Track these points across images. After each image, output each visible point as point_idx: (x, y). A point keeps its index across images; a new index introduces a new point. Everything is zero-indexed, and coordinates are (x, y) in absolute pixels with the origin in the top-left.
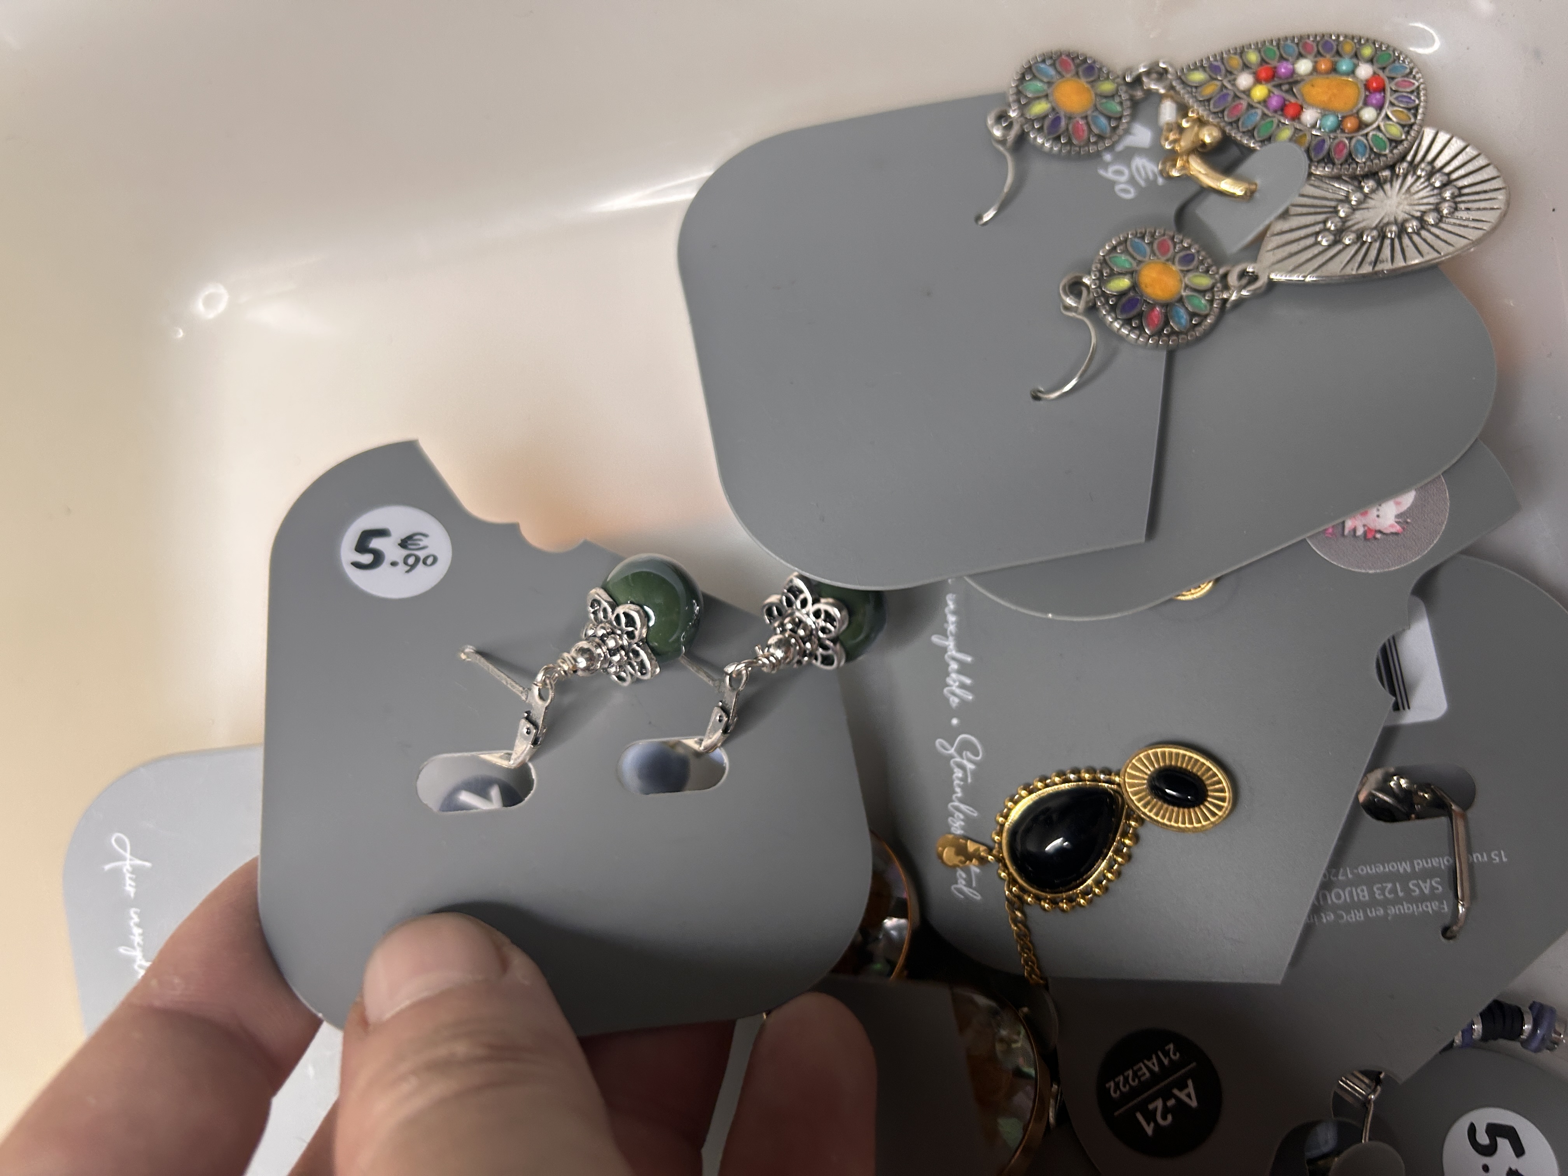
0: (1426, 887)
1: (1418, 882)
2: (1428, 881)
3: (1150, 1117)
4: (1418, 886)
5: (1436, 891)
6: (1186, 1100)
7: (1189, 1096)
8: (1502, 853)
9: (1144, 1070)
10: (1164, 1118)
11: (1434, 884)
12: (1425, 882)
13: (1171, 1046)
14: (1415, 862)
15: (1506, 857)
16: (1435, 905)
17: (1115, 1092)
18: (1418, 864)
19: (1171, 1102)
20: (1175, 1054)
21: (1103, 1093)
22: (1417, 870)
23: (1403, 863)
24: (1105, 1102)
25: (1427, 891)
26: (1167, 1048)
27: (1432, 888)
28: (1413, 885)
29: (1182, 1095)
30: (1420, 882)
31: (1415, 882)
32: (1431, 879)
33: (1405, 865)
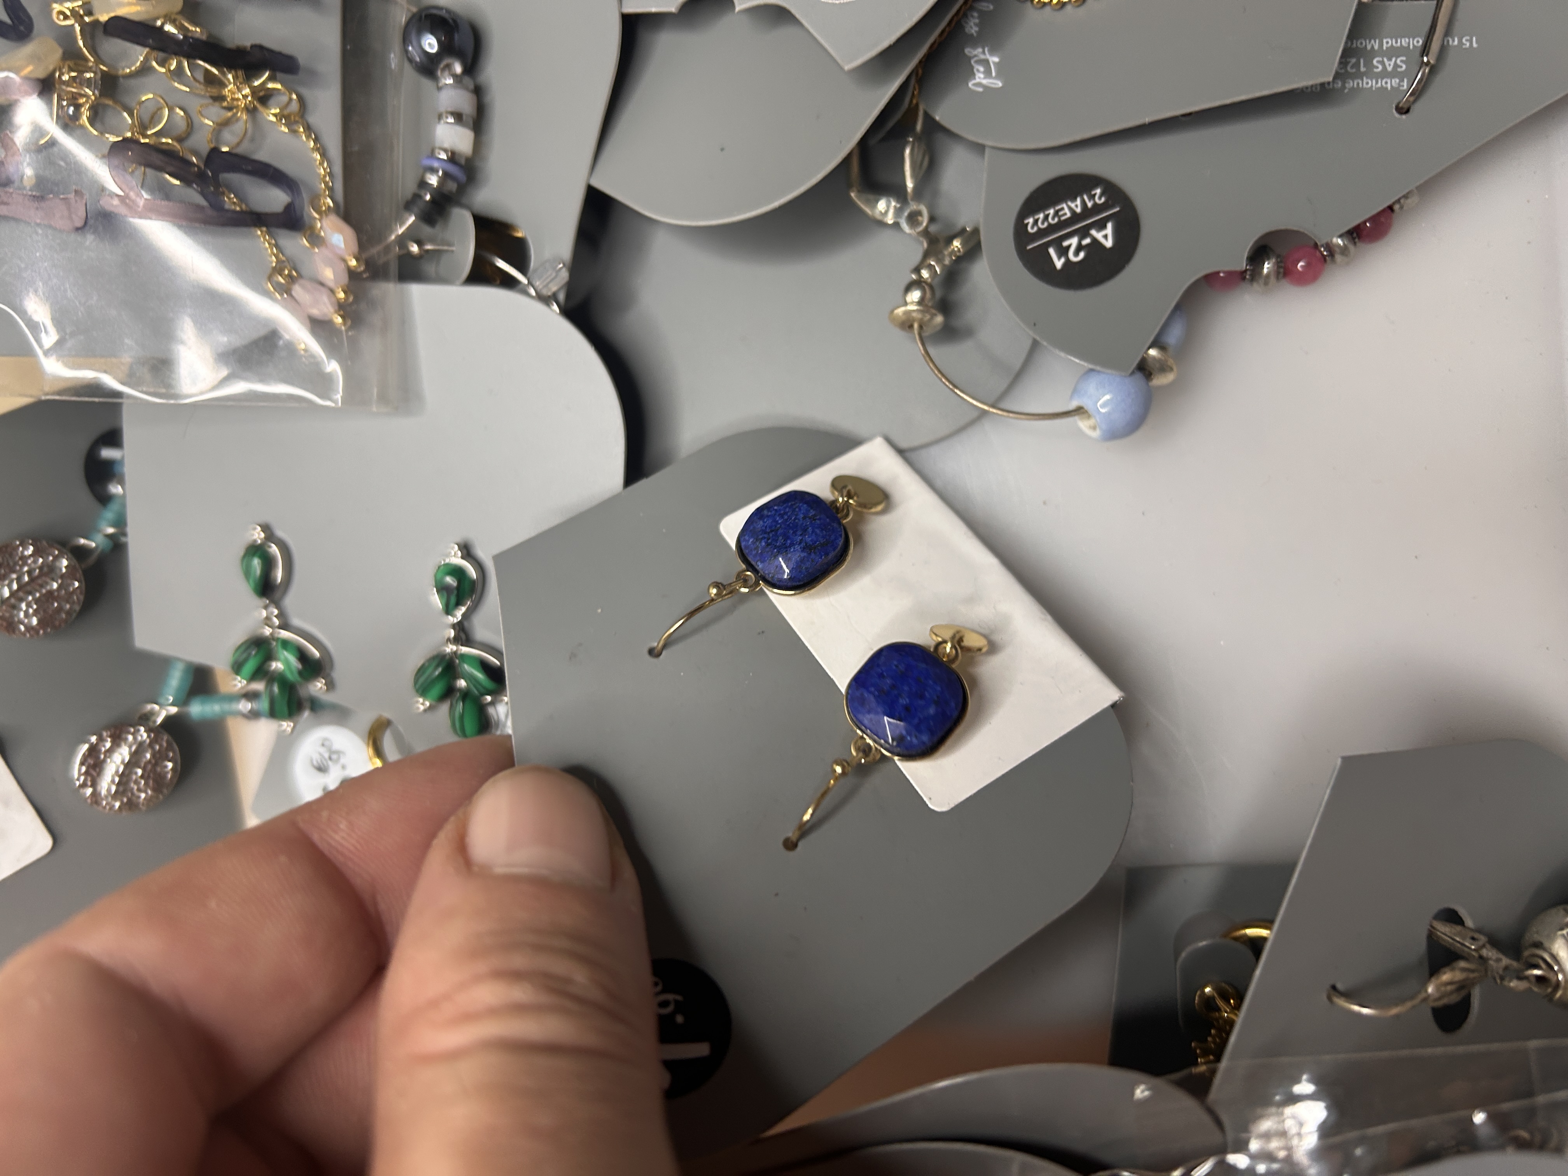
0: (1390, 65)
1: (1383, 59)
2: (1394, 59)
3: (1063, 252)
4: (1382, 63)
5: (1399, 70)
6: (1103, 241)
7: (1106, 237)
8: (1474, 39)
9: (1067, 210)
10: (1077, 253)
11: (1398, 62)
12: (1390, 59)
13: (1098, 191)
14: (1385, 41)
15: (1477, 42)
16: (1395, 82)
17: (1032, 228)
18: (1387, 43)
19: (1087, 241)
20: (1100, 198)
21: (1020, 229)
22: (1385, 48)
23: (1373, 41)
24: (1021, 234)
25: (1390, 69)
26: (1093, 193)
27: (1396, 66)
28: (1378, 62)
29: (1099, 236)
30: (1385, 60)
31: (1380, 59)
32: (1397, 57)
33: (1374, 43)
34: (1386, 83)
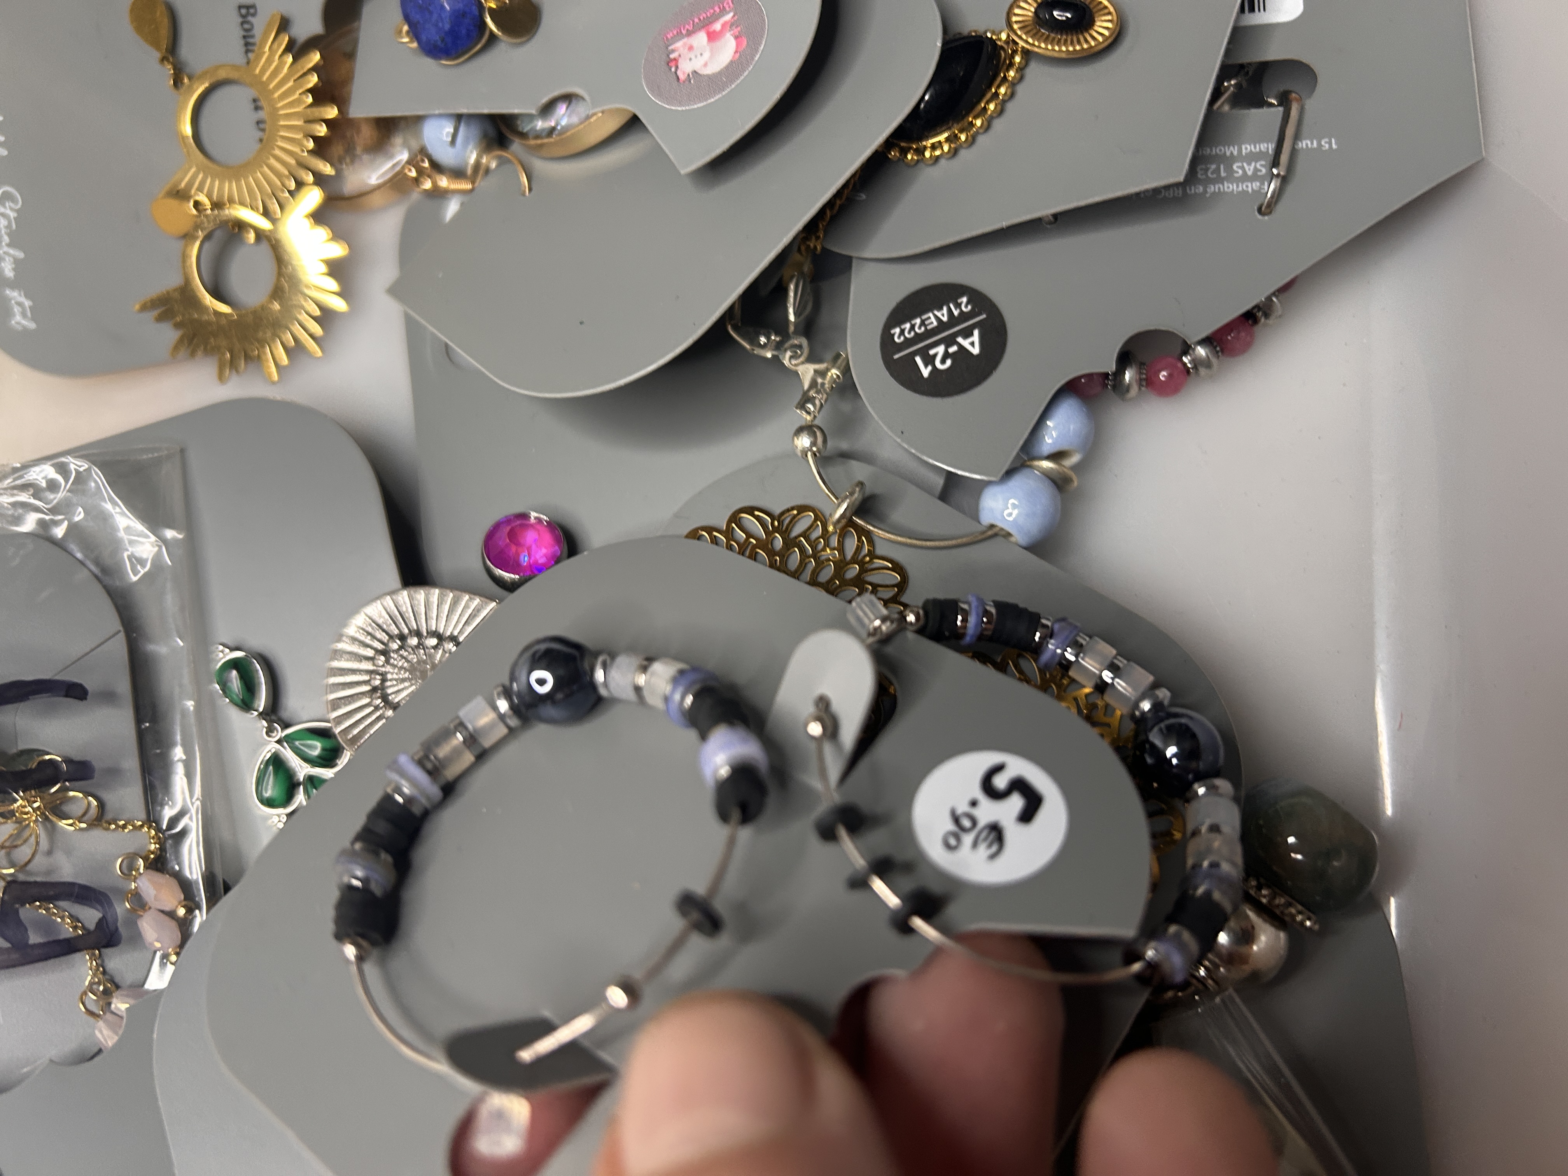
0: (1249, 169)
1: (1243, 164)
2: (1253, 164)
3: (929, 360)
4: (1243, 168)
5: (1259, 173)
6: (969, 348)
7: (973, 344)
8: (1333, 141)
9: (933, 319)
10: (943, 361)
11: (1258, 166)
12: (1249, 164)
13: (964, 300)
14: (1243, 147)
15: (1336, 143)
16: (1256, 185)
17: (899, 337)
18: (1246, 149)
19: (953, 349)
20: (966, 306)
21: (887, 340)
22: (1244, 154)
23: (1231, 148)
24: (887, 344)
25: (1250, 173)
26: (959, 301)
27: (1256, 170)
28: (1238, 167)
29: (965, 343)
30: (1245, 165)
31: (1240, 164)
32: (1256, 162)
33: (1233, 150)
34: (1247, 186)
